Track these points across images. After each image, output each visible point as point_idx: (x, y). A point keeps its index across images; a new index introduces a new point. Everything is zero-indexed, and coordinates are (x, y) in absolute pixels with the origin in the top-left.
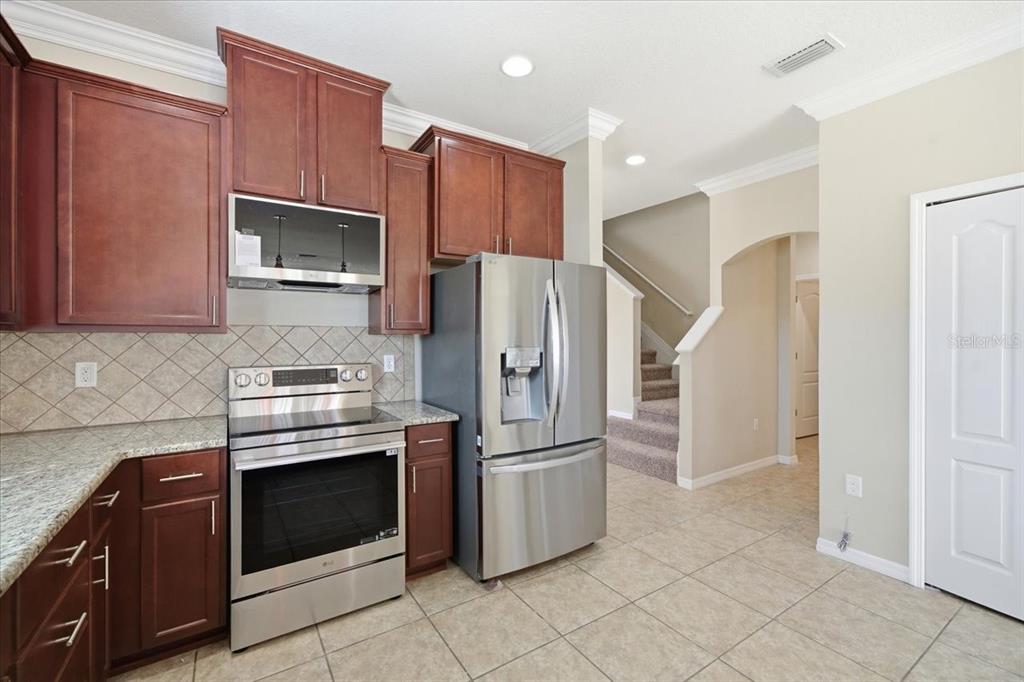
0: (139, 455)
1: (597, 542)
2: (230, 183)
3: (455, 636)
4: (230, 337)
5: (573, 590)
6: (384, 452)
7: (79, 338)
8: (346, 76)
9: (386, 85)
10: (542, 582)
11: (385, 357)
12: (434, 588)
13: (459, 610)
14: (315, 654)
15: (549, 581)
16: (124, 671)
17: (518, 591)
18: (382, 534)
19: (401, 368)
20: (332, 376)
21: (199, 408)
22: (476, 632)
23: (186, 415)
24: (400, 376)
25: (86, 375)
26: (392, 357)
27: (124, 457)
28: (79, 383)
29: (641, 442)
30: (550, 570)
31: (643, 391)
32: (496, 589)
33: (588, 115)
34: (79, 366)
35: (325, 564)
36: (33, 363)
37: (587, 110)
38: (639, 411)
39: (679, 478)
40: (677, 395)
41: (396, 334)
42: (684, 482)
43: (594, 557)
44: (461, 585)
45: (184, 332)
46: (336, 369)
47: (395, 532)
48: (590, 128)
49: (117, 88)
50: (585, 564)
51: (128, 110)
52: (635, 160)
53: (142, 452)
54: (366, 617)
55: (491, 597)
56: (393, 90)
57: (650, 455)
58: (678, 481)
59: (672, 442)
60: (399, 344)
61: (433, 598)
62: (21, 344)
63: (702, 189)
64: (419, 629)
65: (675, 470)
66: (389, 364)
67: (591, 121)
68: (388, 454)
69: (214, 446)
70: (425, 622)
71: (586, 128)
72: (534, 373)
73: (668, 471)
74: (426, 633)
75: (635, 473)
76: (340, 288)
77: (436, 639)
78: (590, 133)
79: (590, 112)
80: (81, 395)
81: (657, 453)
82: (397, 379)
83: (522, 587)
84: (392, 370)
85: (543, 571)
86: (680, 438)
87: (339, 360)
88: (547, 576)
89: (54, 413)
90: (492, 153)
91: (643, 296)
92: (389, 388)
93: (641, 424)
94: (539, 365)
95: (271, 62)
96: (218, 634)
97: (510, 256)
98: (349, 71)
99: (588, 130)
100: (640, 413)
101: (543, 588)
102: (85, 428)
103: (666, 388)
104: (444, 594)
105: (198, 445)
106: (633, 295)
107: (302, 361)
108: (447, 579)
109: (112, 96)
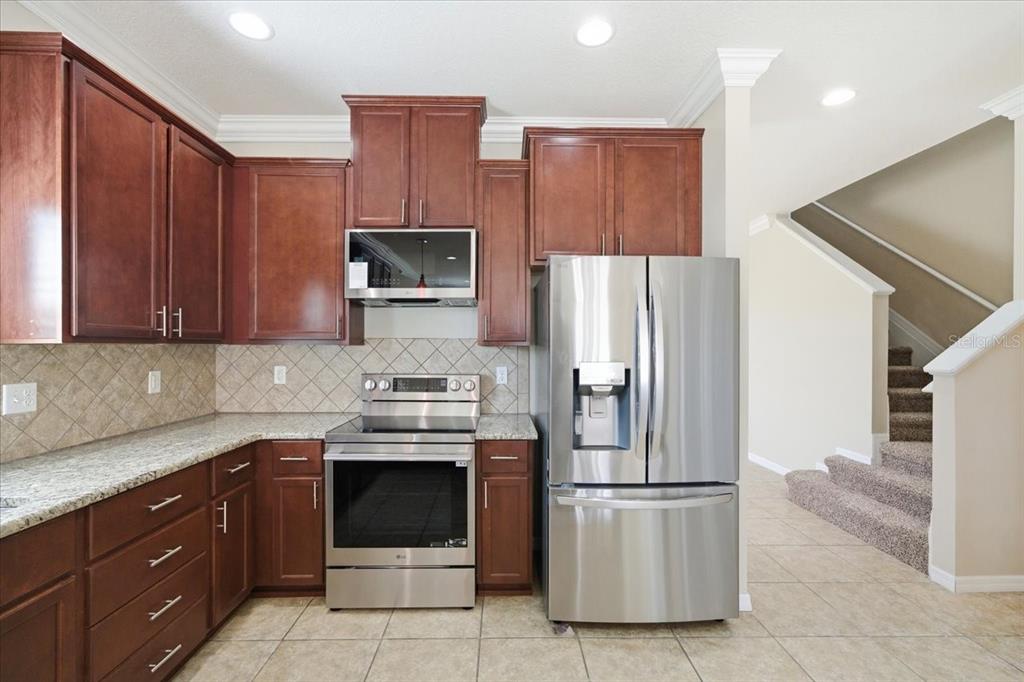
0: (269, 437)
1: (730, 620)
2: (352, 220)
3: (490, 670)
4: (365, 348)
5: (654, 672)
6: (454, 463)
7: (276, 348)
8: (442, 103)
9: (482, 101)
10: (622, 647)
11: (498, 369)
12: (506, 611)
13: (511, 644)
14: (375, 635)
15: (630, 648)
16: (269, 597)
17: (586, 647)
18: (451, 542)
19: (515, 380)
20: (443, 385)
21: (346, 406)
22: (512, 674)
23: (337, 410)
24: (513, 388)
25: (280, 375)
26: (505, 369)
27: (259, 438)
28: (276, 381)
29: (879, 499)
30: (642, 635)
31: (891, 426)
32: (564, 635)
33: (718, 60)
34: (277, 368)
35: (398, 557)
36: (254, 366)
37: (716, 53)
38: (884, 455)
39: (931, 567)
40: (929, 439)
41: (509, 346)
42: (941, 573)
43: (711, 640)
44: (533, 618)
45: (335, 344)
46: (446, 379)
47: (464, 543)
48: (725, 76)
49: (281, 164)
50: (693, 646)
51: (287, 178)
52: (838, 97)
53: (271, 436)
54: (433, 617)
55: (553, 642)
56: (491, 102)
57: (885, 521)
58: (930, 572)
59: (921, 507)
60: (513, 356)
61: (498, 621)
62: (248, 352)
63: (997, 112)
64: (466, 647)
65: (926, 552)
66: (501, 375)
67: (725, 66)
68: (458, 465)
69: (316, 437)
70: (475, 643)
71: (720, 78)
72: (621, 392)
73: (915, 553)
74: (468, 653)
75: (859, 542)
76: (438, 303)
77: (473, 665)
78: (727, 83)
79: (720, 55)
80: (276, 388)
81: (898, 519)
82: (510, 391)
83: (594, 644)
84: (505, 381)
85: (633, 634)
86: (934, 502)
87: (453, 371)
88: (631, 642)
89: (263, 401)
90: (597, 140)
91: (892, 290)
92: (501, 399)
93: (880, 473)
94: (623, 383)
95: (381, 111)
96: (316, 590)
97: (621, 257)
98: (445, 98)
99: (723, 81)
100: (885, 459)
101: (618, 654)
102: (280, 413)
103: (916, 425)
104: (511, 621)
105: (306, 436)
106: (871, 291)
107: (421, 371)
108: (524, 606)
109: (279, 170)
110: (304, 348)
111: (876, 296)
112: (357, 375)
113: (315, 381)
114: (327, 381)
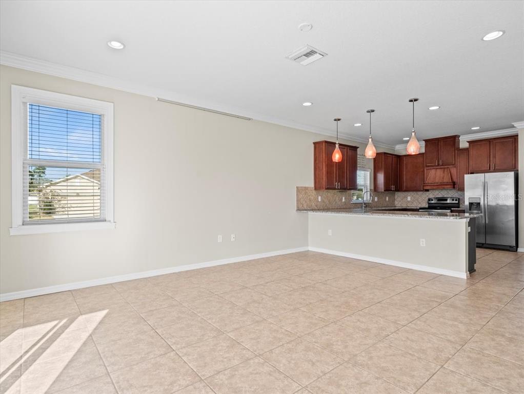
110: (414, 192)
112: (427, 198)
113: (417, 200)
114: (420, 200)
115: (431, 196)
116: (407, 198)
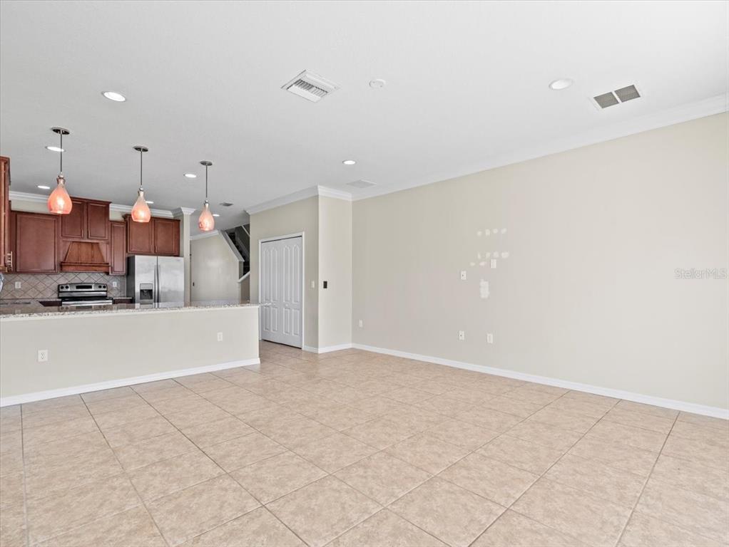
110: (30, 275)
111: (240, 262)
112: (55, 285)
113: (35, 287)
114: (41, 287)
115: (62, 281)
116: (14, 285)
